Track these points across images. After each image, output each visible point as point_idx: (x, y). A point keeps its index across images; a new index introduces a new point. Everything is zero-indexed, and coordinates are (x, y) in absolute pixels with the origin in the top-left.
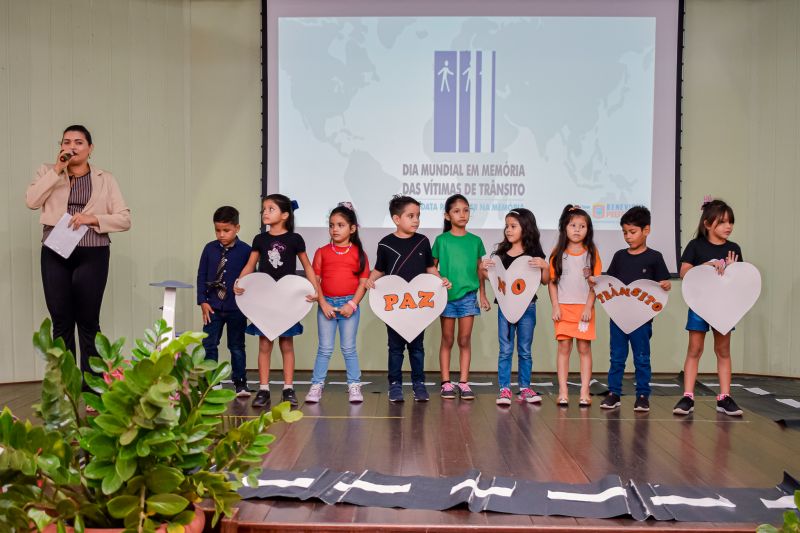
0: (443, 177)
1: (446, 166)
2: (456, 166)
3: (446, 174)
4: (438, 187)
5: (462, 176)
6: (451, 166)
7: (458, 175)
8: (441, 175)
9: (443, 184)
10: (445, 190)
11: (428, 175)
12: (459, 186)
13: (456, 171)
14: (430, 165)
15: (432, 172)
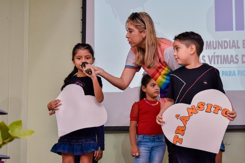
2: (234, 41)
4: (219, 58)
5: (238, 49)
6: (230, 41)
7: (235, 48)
8: (222, 48)
9: (224, 56)
10: (225, 60)
11: (211, 49)
12: (237, 57)
13: (234, 45)
14: (213, 42)
15: (215, 46)
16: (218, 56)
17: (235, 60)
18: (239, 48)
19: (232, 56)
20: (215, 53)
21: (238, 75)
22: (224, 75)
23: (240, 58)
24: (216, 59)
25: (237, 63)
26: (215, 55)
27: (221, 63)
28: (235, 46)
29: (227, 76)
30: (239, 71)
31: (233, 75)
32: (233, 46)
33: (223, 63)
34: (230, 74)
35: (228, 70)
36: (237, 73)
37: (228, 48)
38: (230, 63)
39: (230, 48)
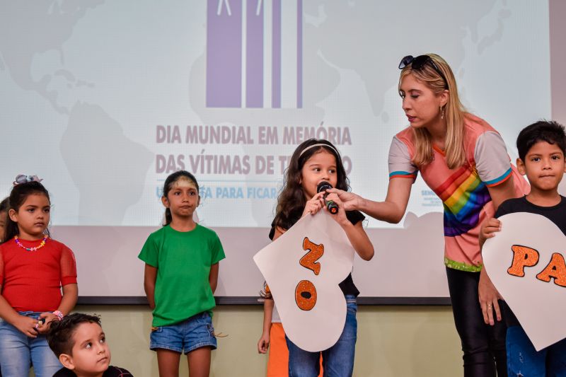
0: (221, 145)
1: (225, 128)
2: (241, 129)
3: (225, 141)
4: (212, 162)
5: (251, 145)
6: (234, 128)
7: (245, 143)
8: (218, 142)
9: (222, 157)
10: (224, 165)
11: (197, 142)
12: (247, 161)
13: (241, 136)
14: (201, 128)
15: (204, 137)
16: (209, 158)
17: (243, 167)
18: (251, 142)
19: (237, 158)
20: (203, 150)
21: (248, 197)
22: (220, 196)
23: (252, 162)
24: (206, 162)
25: (246, 172)
26: (205, 154)
27: (215, 172)
28: (243, 139)
29: (225, 198)
30: (249, 189)
31: (238, 196)
32: (239, 139)
33: (220, 172)
34: (232, 194)
35: (228, 185)
36: (245, 194)
37: (231, 141)
38: (233, 172)
39: (234, 142)
